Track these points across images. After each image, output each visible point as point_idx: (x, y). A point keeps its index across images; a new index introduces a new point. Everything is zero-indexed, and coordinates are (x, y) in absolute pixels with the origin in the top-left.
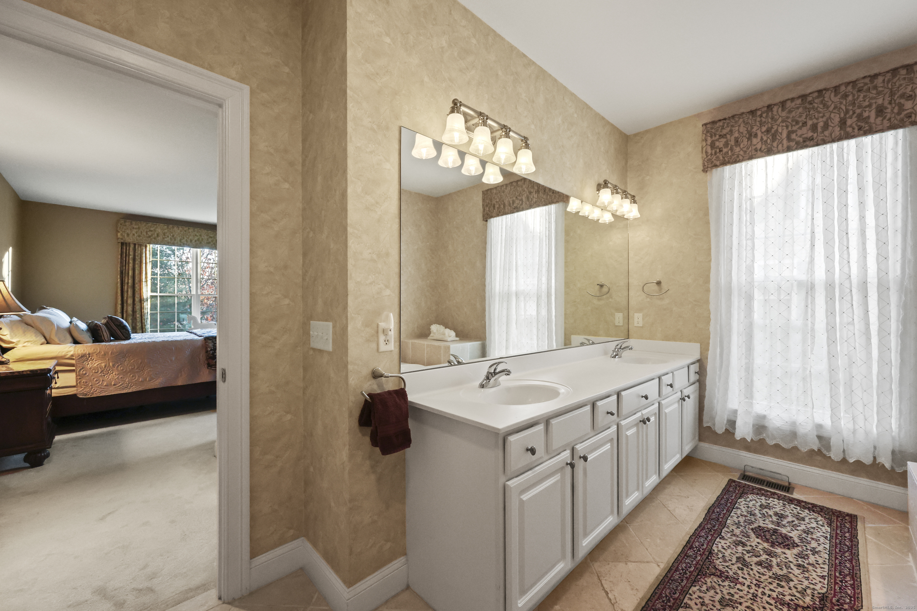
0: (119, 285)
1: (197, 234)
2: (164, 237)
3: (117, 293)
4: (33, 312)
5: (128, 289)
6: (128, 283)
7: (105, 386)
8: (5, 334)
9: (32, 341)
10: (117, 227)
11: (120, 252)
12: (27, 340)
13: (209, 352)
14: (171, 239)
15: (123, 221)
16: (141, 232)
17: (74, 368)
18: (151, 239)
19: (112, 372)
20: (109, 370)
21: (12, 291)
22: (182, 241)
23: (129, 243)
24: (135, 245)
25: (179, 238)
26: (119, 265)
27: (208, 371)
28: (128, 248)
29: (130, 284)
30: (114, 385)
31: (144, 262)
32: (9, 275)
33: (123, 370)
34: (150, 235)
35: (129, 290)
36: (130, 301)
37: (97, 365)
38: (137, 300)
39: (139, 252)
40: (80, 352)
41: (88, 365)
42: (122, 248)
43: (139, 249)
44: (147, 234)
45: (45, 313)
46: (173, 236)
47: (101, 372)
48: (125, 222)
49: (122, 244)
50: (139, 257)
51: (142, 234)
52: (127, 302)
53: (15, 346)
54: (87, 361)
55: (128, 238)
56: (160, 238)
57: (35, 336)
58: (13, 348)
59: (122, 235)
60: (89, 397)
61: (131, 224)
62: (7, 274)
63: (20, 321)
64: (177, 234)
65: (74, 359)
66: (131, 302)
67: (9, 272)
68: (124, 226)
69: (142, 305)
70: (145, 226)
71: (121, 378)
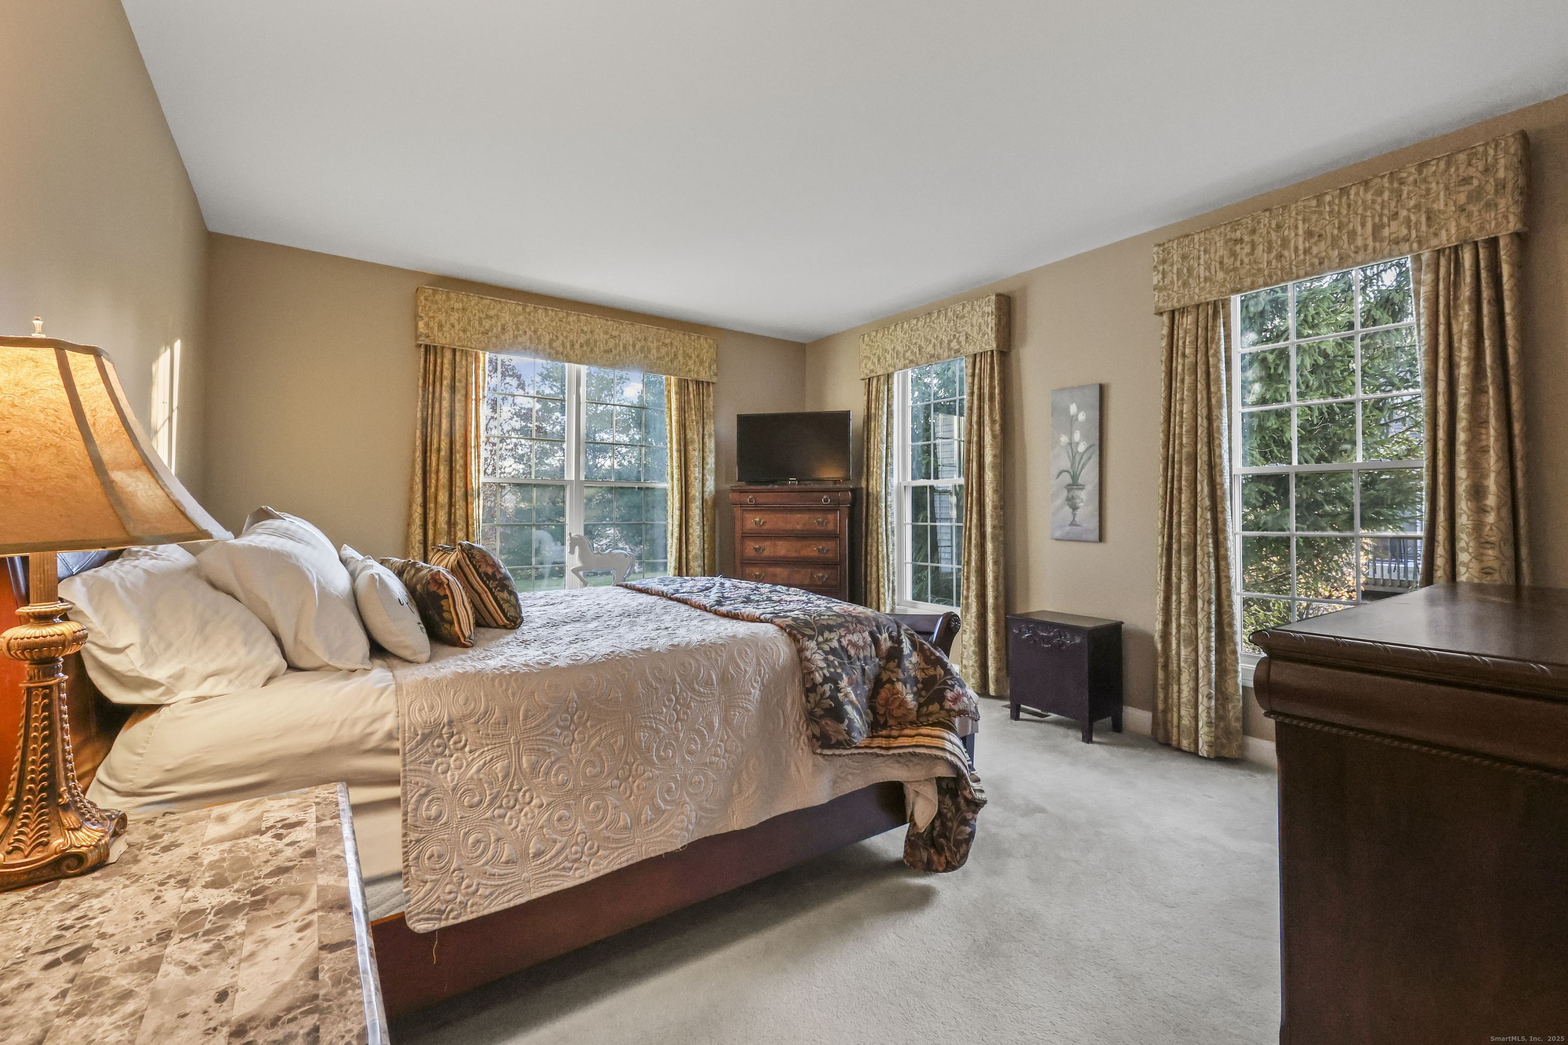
0: (418, 453)
1: (585, 329)
2: (516, 333)
3: (413, 474)
4: (237, 535)
5: (438, 465)
6: (439, 450)
7: (507, 862)
8: (120, 645)
9: (231, 671)
10: (416, 307)
11: (422, 370)
12: (212, 667)
13: (820, 690)
14: (531, 339)
15: (431, 291)
16: (469, 321)
17: (394, 792)
18: (489, 339)
19: (527, 799)
20: (520, 790)
21: (179, 475)
22: (554, 345)
23: (443, 348)
24: (454, 350)
25: (547, 338)
26: (420, 404)
27: (810, 763)
28: (439, 361)
29: (442, 453)
30: (538, 855)
31: (474, 397)
32: (170, 419)
33: (564, 784)
34: (487, 328)
35: (442, 468)
36: (443, 497)
37: (478, 771)
38: (459, 493)
39: (464, 370)
40: (417, 718)
41: (445, 772)
42: (425, 361)
43: (464, 362)
44: (480, 324)
45: (276, 533)
46: (535, 332)
47: (491, 803)
48: (435, 292)
49: (427, 348)
50: (463, 384)
51: (470, 325)
52: (436, 498)
53: (163, 700)
54: (442, 754)
55: (440, 335)
56: (509, 336)
57: (245, 643)
58: (152, 708)
59: (427, 325)
60: (451, 922)
61: (448, 299)
62: (167, 415)
63: (188, 570)
64: (543, 326)
65: (396, 752)
66: (446, 500)
67: (171, 410)
68: (432, 302)
69: (470, 506)
70: (477, 304)
71: (560, 819)
